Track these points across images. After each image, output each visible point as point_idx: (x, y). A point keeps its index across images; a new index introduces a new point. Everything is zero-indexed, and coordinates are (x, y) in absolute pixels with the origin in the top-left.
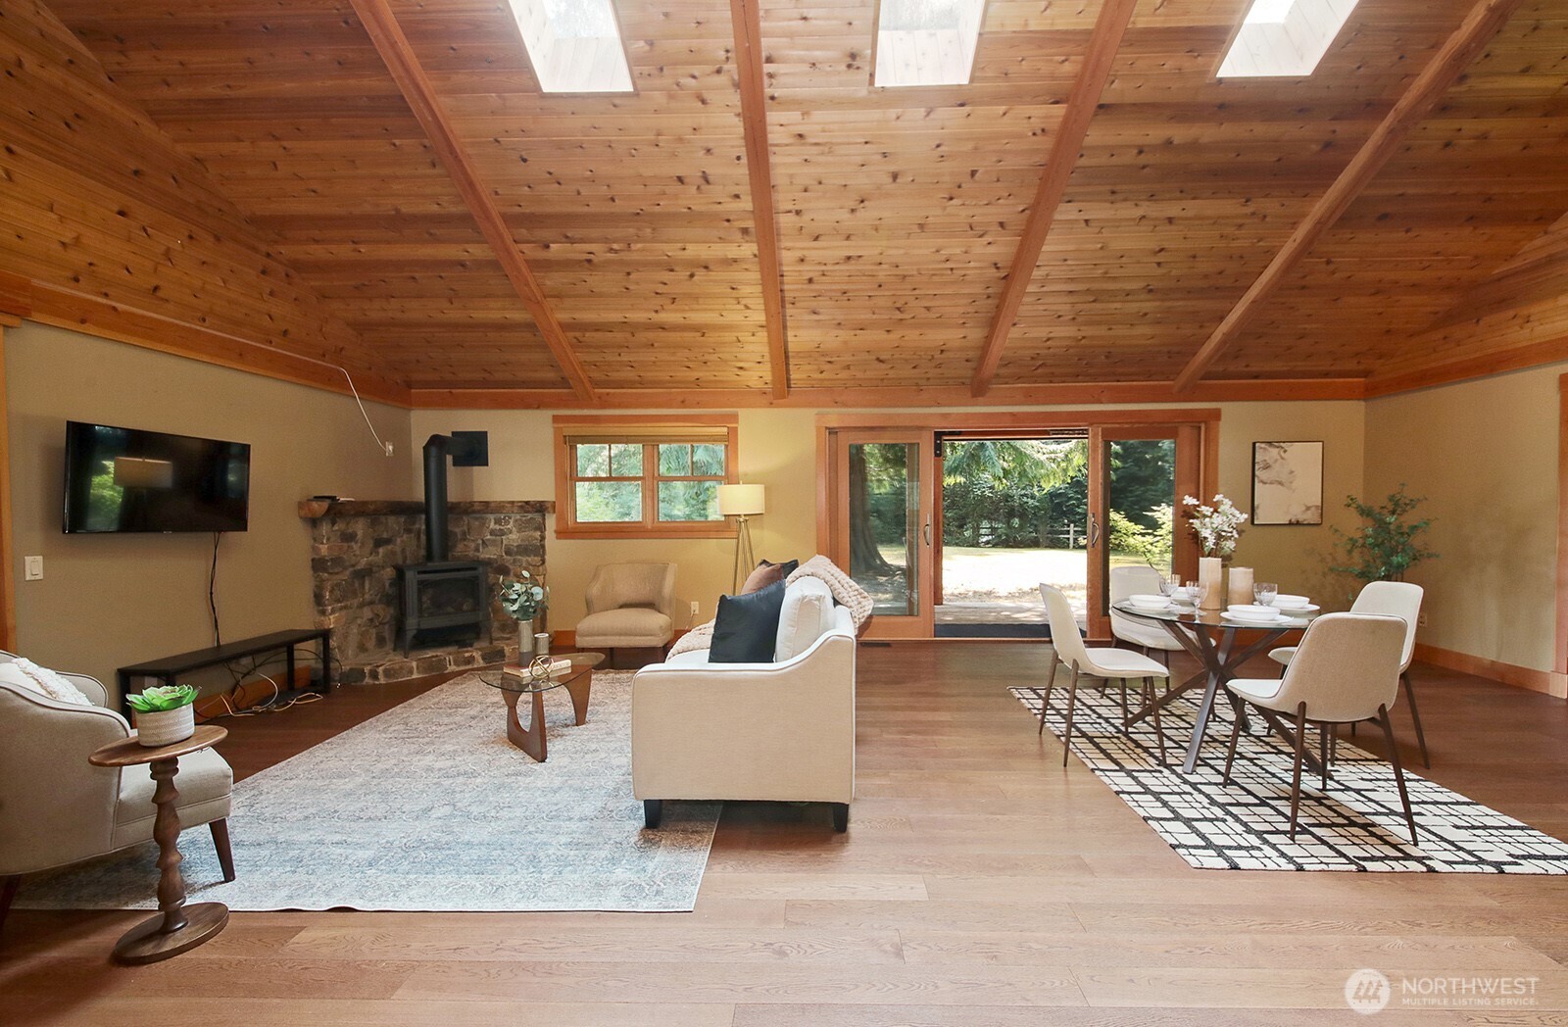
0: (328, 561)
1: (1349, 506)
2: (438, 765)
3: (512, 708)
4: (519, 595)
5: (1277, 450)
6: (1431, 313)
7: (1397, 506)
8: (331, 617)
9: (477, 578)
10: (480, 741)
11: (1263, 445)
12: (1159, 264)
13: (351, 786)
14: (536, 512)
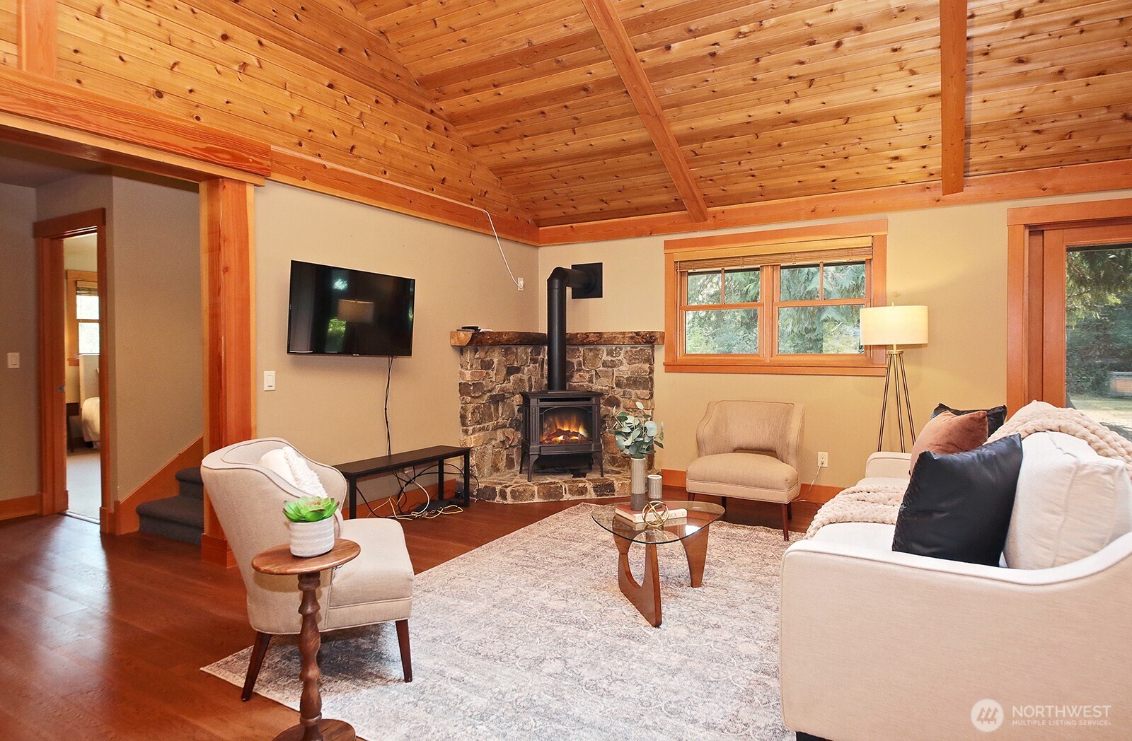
0: (471, 385)
2: (552, 605)
3: (624, 555)
4: (632, 429)
8: (472, 437)
9: (590, 408)
10: (592, 584)
13: (473, 611)
14: (645, 343)
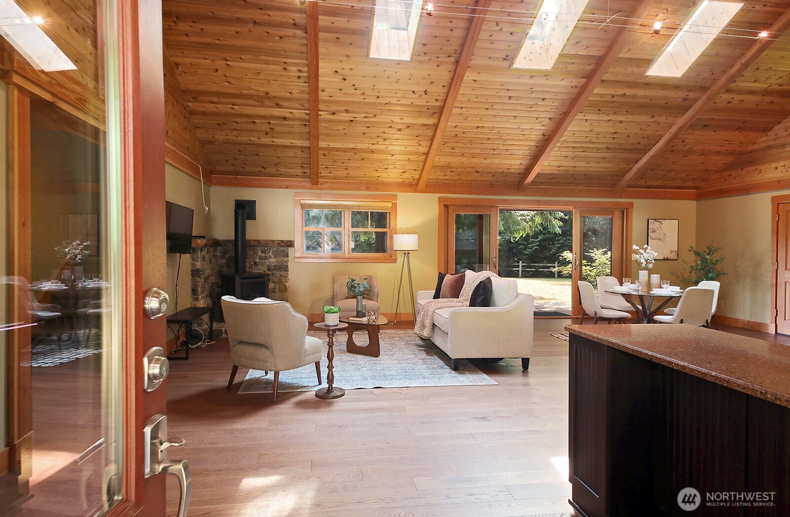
0: (200, 271)
1: (690, 251)
5: (658, 223)
6: (724, 163)
7: (710, 252)
8: (201, 301)
11: (652, 221)
12: (614, 138)
14: (285, 246)
